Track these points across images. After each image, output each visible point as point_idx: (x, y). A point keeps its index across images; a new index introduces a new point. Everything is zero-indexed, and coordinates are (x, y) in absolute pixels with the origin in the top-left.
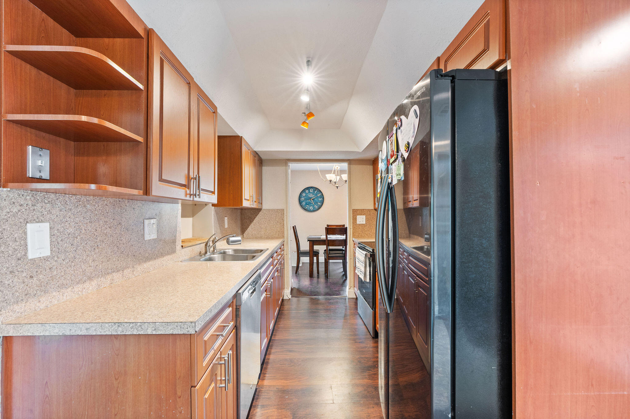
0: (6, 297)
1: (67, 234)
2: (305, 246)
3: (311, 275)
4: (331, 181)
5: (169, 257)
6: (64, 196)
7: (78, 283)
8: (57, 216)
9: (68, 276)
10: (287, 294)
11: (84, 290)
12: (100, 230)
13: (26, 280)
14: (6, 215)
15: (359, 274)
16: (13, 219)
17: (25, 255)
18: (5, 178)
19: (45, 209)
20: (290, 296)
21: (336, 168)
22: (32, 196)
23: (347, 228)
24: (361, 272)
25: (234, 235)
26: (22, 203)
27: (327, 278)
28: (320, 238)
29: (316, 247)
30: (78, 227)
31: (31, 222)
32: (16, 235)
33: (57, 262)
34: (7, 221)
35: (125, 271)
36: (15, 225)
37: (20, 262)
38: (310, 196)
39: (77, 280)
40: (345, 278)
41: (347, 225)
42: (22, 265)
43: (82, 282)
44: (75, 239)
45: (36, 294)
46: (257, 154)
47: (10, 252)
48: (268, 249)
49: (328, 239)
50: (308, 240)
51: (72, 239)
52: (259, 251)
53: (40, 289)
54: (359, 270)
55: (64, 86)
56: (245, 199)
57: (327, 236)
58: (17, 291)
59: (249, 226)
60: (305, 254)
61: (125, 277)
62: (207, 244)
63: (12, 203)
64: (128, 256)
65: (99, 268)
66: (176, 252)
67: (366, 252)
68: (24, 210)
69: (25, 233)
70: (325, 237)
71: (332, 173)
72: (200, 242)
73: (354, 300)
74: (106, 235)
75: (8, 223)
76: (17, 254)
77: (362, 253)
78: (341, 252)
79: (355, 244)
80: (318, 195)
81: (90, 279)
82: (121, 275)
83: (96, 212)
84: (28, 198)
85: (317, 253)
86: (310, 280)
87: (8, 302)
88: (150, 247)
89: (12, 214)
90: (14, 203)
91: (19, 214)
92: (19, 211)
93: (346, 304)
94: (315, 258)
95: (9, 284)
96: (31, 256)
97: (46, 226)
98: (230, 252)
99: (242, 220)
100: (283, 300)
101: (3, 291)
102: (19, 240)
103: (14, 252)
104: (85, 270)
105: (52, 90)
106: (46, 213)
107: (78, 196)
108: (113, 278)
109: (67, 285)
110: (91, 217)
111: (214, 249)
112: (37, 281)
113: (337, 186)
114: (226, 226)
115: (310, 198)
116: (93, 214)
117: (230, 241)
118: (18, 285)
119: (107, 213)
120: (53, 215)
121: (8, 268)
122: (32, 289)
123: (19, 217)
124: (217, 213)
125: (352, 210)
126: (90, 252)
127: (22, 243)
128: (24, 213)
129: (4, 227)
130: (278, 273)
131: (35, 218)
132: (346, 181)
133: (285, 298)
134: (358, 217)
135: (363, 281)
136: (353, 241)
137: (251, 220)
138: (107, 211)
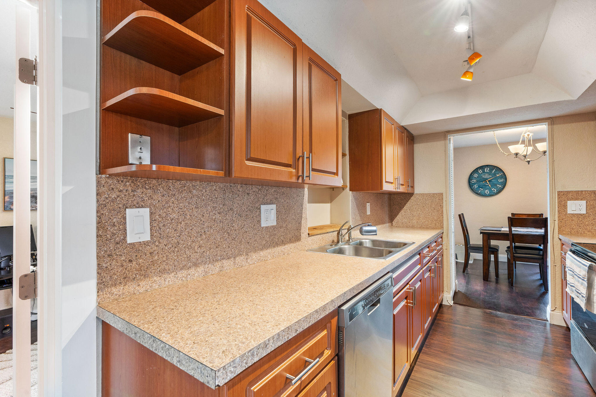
0: (104, 279)
1: (170, 220)
2: (476, 239)
3: (486, 278)
4: (517, 154)
5: (292, 245)
6: (167, 182)
7: (182, 269)
8: (159, 201)
9: (171, 262)
10: (448, 298)
11: (189, 276)
12: (208, 215)
13: (125, 264)
14: (104, 201)
15: (573, 296)
16: (111, 205)
17: (123, 239)
18: (104, 165)
19: (146, 194)
20: (452, 303)
21: (526, 135)
22: (132, 182)
23: (546, 219)
24: (580, 294)
25: (370, 224)
26: (121, 189)
27: (512, 285)
28: (500, 231)
29: (493, 243)
30: (182, 213)
31: (131, 207)
32: (115, 220)
33: (158, 247)
34: (106, 206)
35: (237, 258)
36: (114, 210)
37: (119, 246)
38: (485, 177)
39: (181, 266)
40: (543, 290)
41: (548, 214)
42: (120, 249)
43: (187, 268)
44: (179, 224)
45: (135, 278)
46: (405, 129)
47: (108, 236)
48: (414, 243)
49: (513, 232)
50: (481, 233)
51: (176, 224)
52: (402, 245)
53: (139, 273)
54: (574, 289)
55: (168, 73)
56: (386, 182)
57: (510, 230)
58: (115, 274)
59: (399, 213)
60: (476, 249)
61: (238, 265)
62: (339, 232)
63: (111, 189)
64: (240, 242)
65: (206, 254)
66: (300, 240)
67: (590, 263)
68: (123, 196)
69: (125, 218)
70: (507, 229)
71: (520, 143)
72: (332, 230)
73: (563, 331)
74: (215, 221)
75: (106, 208)
76: (116, 238)
77: (581, 263)
78: (537, 252)
79: (563, 244)
80: (498, 175)
81: (196, 265)
82: (232, 263)
83: (204, 197)
84: (128, 184)
85: (495, 250)
86: (484, 284)
87: (106, 284)
88: (268, 233)
89: (110, 199)
90: (113, 189)
91: (118, 200)
92: (118, 196)
93: (547, 334)
94: (492, 256)
95: (107, 267)
96: (129, 240)
97: (146, 212)
98: (367, 243)
99: (390, 206)
100: (441, 306)
101: (100, 274)
102: (117, 225)
103: (112, 236)
104: (190, 256)
105: (154, 78)
106: (147, 198)
107: (183, 182)
108: (222, 265)
109: (169, 270)
110: (197, 203)
111: (349, 238)
112: (137, 265)
113: (528, 160)
114: (368, 213)
115: (485, 180)
116: (200, 199)
117: (363, 230)
118: (116, 268)
119: (216, 198)
120: (154, 200)
121: (106, 251)
122: (131, 273)
123: (118, 203)
124: (356, 199)
125: (556, 193)
126: (196, 237)
127: (121, 228)
128: (124, 198)
129: (102, 212)
130: (430, 273)
131: (135, 204)
132: (545, 152)
133: (445, 303)
134: (569, 203)
135: (584, 310)
136: (560, 239)
137: (401, 207)
138: (216, 196)
